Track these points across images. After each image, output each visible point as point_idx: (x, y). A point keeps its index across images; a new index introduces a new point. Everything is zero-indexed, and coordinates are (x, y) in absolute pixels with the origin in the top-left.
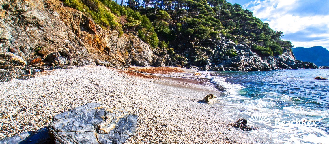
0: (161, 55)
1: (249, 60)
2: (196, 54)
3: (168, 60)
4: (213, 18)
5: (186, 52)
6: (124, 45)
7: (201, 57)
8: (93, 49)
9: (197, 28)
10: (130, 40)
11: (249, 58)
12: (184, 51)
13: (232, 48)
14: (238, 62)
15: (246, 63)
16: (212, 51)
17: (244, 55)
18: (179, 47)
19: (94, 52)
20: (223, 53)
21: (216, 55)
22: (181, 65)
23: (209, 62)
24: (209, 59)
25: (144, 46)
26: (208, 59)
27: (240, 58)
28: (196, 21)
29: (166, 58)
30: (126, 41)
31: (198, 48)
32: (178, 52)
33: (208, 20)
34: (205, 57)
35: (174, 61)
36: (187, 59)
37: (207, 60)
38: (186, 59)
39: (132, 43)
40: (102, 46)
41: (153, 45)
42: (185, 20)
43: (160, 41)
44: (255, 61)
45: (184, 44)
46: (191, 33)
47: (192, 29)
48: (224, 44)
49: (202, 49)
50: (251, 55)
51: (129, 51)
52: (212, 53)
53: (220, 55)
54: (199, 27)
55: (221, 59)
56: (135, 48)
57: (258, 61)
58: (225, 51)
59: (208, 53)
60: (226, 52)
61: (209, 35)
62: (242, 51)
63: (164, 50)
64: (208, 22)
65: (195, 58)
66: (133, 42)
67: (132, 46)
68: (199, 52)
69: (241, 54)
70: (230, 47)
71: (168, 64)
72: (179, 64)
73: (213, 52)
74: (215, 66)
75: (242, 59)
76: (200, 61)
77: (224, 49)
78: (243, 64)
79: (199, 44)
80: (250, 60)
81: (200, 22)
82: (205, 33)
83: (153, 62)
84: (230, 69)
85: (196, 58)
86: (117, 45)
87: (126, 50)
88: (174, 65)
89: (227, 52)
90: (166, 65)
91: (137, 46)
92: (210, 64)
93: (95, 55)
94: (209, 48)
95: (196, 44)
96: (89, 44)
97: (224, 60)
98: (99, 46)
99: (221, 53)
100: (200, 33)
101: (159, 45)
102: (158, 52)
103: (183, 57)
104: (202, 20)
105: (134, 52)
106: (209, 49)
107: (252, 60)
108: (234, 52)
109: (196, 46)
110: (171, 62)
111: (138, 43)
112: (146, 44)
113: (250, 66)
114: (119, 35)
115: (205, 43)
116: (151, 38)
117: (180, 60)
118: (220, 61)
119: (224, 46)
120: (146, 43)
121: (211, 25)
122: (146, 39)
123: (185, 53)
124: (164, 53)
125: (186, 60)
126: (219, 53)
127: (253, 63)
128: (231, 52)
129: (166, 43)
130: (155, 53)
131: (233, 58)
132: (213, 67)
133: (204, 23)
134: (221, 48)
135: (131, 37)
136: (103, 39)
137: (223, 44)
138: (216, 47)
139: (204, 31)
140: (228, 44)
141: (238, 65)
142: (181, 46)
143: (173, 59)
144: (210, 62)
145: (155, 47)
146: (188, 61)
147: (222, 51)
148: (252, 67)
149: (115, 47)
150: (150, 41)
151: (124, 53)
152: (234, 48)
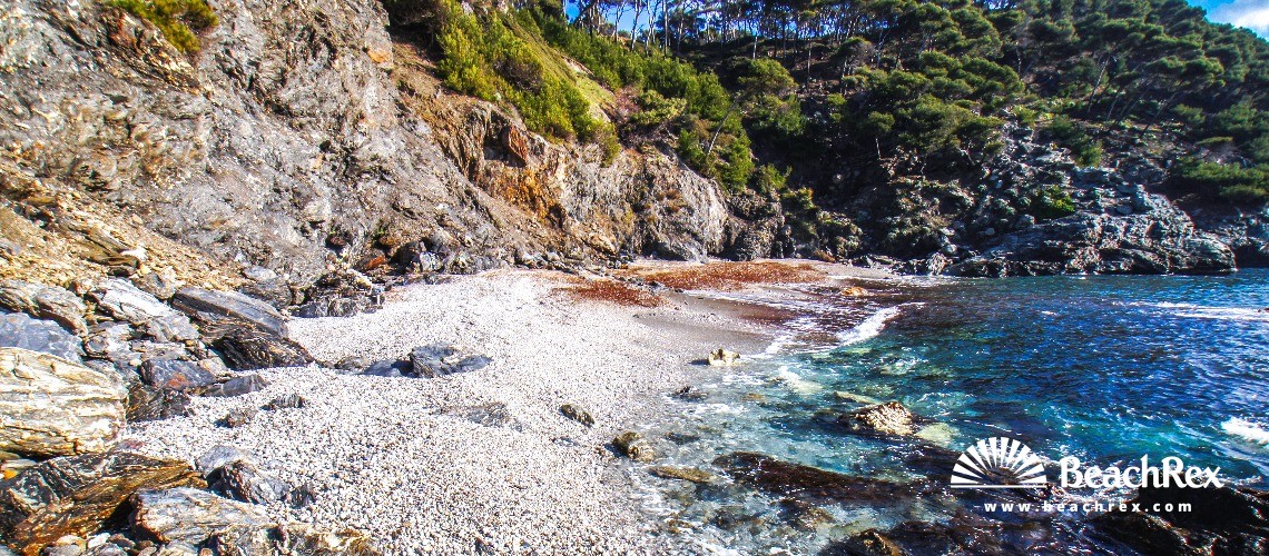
0: (757, 217)
1: (1127, 230)
2: (898, 210)
3: (780, 236)
4: (982, 63)
5: (861, 201)
6: (621, 189)
7: (915, 222)
8: (516, 212)
9: (906, 108)
10: (645, 172)
11: (1129, 221)
12: (853, 200)
13: (1058, 180)
14: (1071, 240)
15: (1112, 245)
16: (965, 196)
17: (1108, 210)
18: (834, 184)
19: (519, 223)
20: (1014, 202)
21: (979, 213)
22: (834, 251)
23: (947, 240)
24: (949, 227)
25: (696, 189)
26: (945, 231)
27: (1085, 223)
28: (906, 83)
29: (773, 229)
30: (630, 176)
31: (911, 187)
32: (831, 202)
33: (961, 72)
34: (934, 221)
35: (807, 237)
36: (860, 230)
37: (941, 234)
38: (856, 229)
39: (650, 179)
40: (544, 201)
41: (728, 182)
42: (864, 79)
43: (757, 164)
44: (1155, 233)
45: (857, 173)
46: (883, 131)
47: (886, 116)
48: (1023, 165)
49: (925, 189)
50: (1139, 208)
51: (637, 209)
52: (964, 206)
53: (1001, 212)
54: (913, 106)
55: (1005, 229)
56: (660, 198)
57: (1172, 235)
58: (1020, 196)
59: (950, 204)
60: (1027, 201)
61: (954, 133)
62: (1099, 191)
63: (770, 199)
64: (956, 83)
65: (891, 227)
66: (654, 177)
67: (649, 192)
68: (911, 200)
69: (1095, 204)
70: (1047, 176)
71: (779, 248)
72: (825, 250)
73: (970, 201)
74: (970, 256)
75: (1092, 226)
76: (911, 237)
77: (1021, 189)
78: (1096, 247)
79: (916, 171)
80: (1134, 229)
81: (922, 86)
82: (938, 126)
83: (726, 243)
84: (1033, 270)
85: (895, 226)
86: (598, 191)
87: (627, 205)
88: (806, 254)
89: (1032, 197)
90: (774, 253)
91: (668, 188)
92: (953, 248)
93: (519, 231)
94: (954, 183)
95: (902, 169)
96: (507, 199)
97: (1014, 229)
98: (533, 202)
99: (1004, 202)
100: (916, 130)
101: (754, 182)
102: (745, 205)
103: (846, 221)
104: (931, 77)
105: (655, 210)
106: (952, 189)
107: (1144, 232)
108: (1061, 196)
109: (902, 179)
110: (791, 243)
111: (670, 180)
112: (705, 181)
113: (1128, 256)
114: (607, 157)
115: (942, 165)
116: (725, 157)
117: (831, 234)
118: (994, 236)
119: (1022, 175)
120: (704, 176)
121: (971, 91)
122: (704, 161)
123: (858, 205)
124: (770, 209)
125: (857, 233)
126: (997, 205)
127: (1146, 242)
128: (1048, 199)
129: (782, 170)
130: (735, 211)
131: (1053, 223)
132: (962, 259)
133: (939, 85)
134: (1008, 182)
135: (650, 160)
136: (550, 177)
137: (1019, 167)
138: (986, 181)
139: (935, 120)
140: (1039, 164)
141: (1070, 250)
142: (845, 180)
143: (805, 231)
144: (952, 240)
145: (735, 191)
146: (862, 238)
147: (1009, 196)
148: (1137, 258)
149: (590, 199)
150: (718, 167)
151: (619, 214)
152: (1066, 181)
